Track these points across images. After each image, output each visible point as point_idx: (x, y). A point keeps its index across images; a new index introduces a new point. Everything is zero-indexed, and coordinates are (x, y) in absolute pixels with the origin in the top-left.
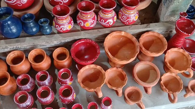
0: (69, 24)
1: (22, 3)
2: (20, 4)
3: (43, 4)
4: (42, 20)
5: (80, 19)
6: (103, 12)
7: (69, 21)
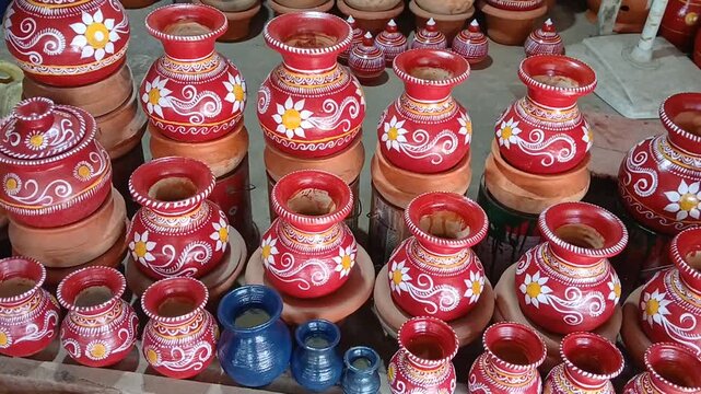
0: (441, 387)
1: (311, 283)
2: (303, 285)
3: (372, 295)
4: (358, 351)
5: (480, 379)
6: (568, 376)
7: (442, 377)
